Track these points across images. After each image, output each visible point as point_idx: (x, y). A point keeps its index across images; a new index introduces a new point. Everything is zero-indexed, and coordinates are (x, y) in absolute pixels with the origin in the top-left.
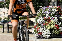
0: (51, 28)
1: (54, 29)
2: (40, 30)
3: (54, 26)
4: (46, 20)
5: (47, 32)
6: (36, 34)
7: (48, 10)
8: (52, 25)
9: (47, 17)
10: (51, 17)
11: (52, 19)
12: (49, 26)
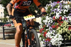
0: (63, 32)
1: (67, 33)
2: (48, 35)
3: (67, 29)
4: (56, 21)
5: (57, 37)
6: (43, 41)
7: (59, 7)
8: (64, 28)
9: (57, 16)
10: (63, 17)
11: (64, 19)
12: (60, 30)
